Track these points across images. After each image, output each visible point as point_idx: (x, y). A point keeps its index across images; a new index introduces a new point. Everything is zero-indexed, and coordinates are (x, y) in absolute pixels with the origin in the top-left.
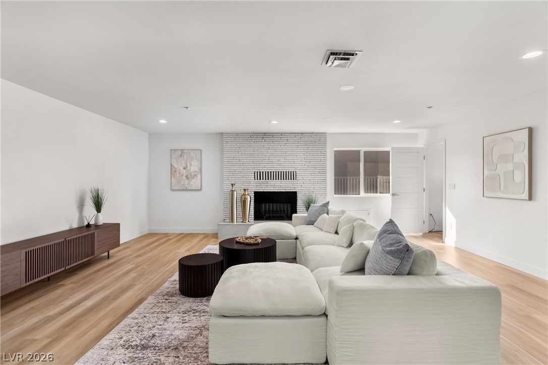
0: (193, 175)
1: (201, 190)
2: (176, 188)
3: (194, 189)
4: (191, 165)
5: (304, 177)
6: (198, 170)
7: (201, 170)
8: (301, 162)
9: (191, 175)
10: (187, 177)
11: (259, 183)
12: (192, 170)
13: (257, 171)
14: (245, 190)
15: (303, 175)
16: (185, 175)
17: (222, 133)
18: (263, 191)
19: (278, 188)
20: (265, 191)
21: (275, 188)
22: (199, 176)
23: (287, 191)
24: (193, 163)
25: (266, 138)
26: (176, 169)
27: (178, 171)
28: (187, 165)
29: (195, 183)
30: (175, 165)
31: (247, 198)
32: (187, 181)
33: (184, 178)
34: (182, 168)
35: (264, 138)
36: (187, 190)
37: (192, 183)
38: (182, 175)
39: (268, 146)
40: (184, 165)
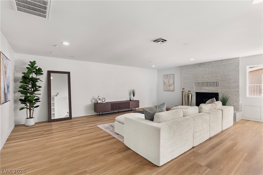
0: (171, 85)
1: (174, 91)
2: (165, 90)
3: (171, 90)
4: (170, 81)
5: (223, 85)
6: (172, 83)
7: (174, 83)
8: (221, 77)
9: (170, 85)
10: (169, 85)
11: (197, 88)
12: (171, 83)
13: (196, 82)
14: (189, 91)
15: (222, 83)
16: (168, 85)
17: (181, 66)
18: (199, 92)
19: (207, 91)
20: (200, 92)
21: (206, 91)
22: (173, 85)
23: (212, 92)
24: (171, 80)
25: (201, 66)
26: (165, 82)
27: (166, 83)
28: (169, 81)
29: (172, 88)
30: (165, 81)
31: (190, 95)
32: (169, 87)
33: (168, 86)
34: (167, 82)
35: (200, 66)
36: (169, 91)
37: (170, 88)
38: (167, 85)
39: (202, 70)
40: (168, 81)
